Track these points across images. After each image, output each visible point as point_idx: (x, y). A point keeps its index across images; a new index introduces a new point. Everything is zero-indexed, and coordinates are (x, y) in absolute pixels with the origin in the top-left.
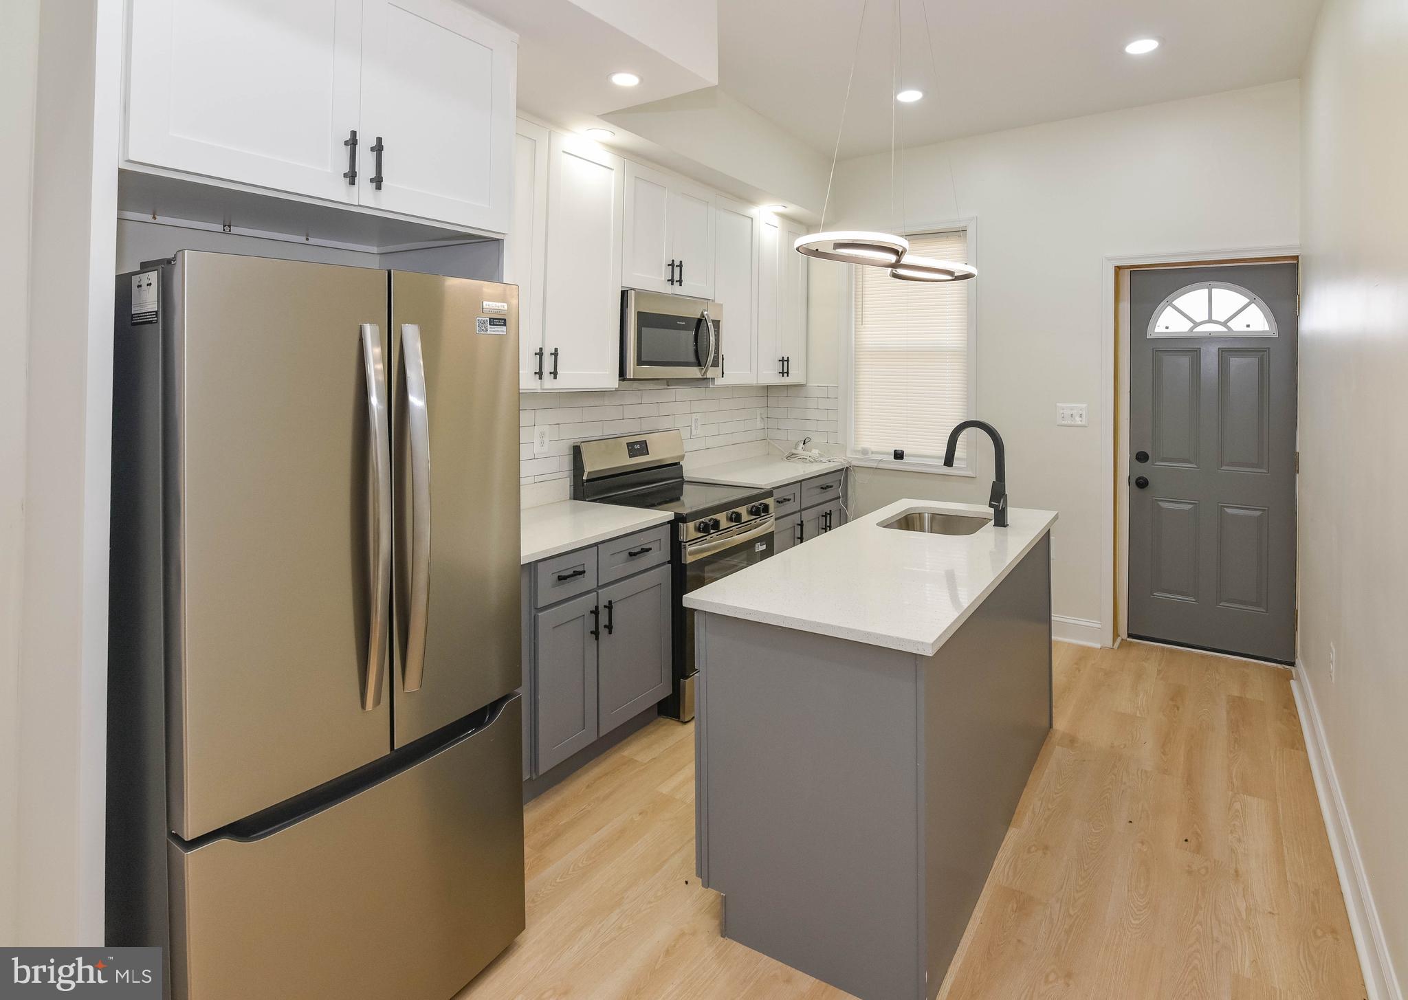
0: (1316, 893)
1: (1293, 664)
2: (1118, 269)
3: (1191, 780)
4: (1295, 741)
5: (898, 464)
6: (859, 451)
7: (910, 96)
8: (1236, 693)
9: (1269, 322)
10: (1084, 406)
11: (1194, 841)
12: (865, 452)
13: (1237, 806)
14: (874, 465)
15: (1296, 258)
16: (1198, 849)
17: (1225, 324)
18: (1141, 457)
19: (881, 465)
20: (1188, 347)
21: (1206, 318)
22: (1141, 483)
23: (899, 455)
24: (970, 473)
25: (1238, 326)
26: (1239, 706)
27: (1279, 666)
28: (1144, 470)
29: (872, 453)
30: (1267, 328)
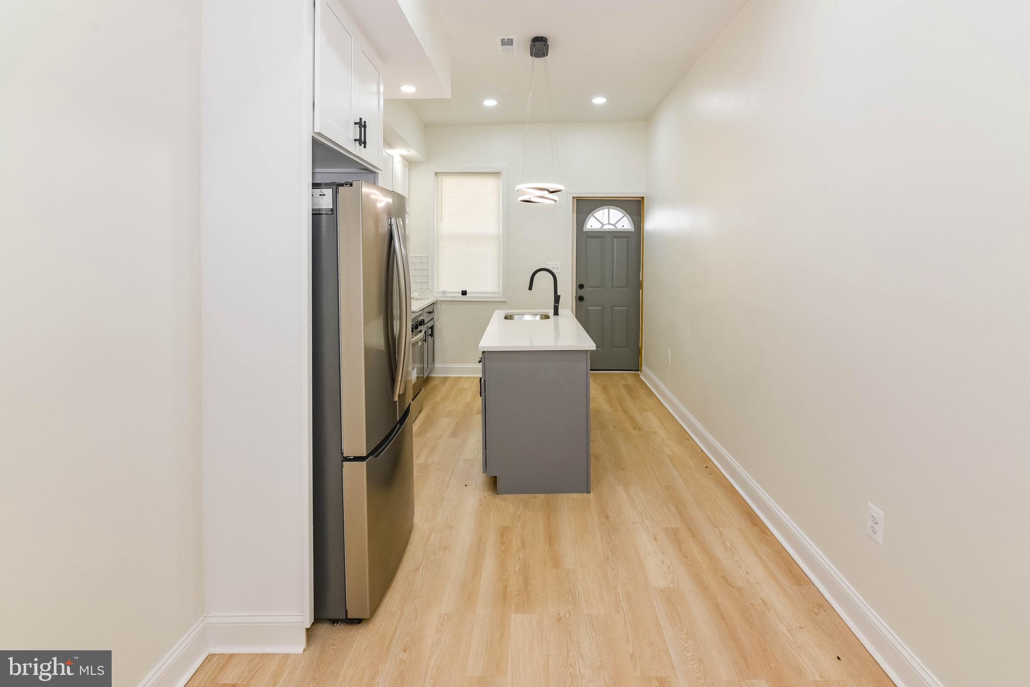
0: (678, 431)
1: (638, 370)
2: (573, 197)
3: (625, 412)
4: (651, 394)
5: (464, 298)
6: (440, 293)
7: (490, 103)
8: (624, 384)
9: (631, 225)
10: (559, 263)
11: (636, 427)
12: (444, 292)
13: (644, 415)
14: (451, 299)
15: (643, 198)
16: (639, 429)
17: (614, 225)
18: (581, 287)
19: (454, 299)
20: (599, 235)
21: (607, 223)
22: (580, 299)
23: (464, 293)
24: (503, 300)
25: (619, 226)
26: (627, 387)
27: (634, 372)
28: (582, 292)
29: (448, 293)
30: (630, 227)
